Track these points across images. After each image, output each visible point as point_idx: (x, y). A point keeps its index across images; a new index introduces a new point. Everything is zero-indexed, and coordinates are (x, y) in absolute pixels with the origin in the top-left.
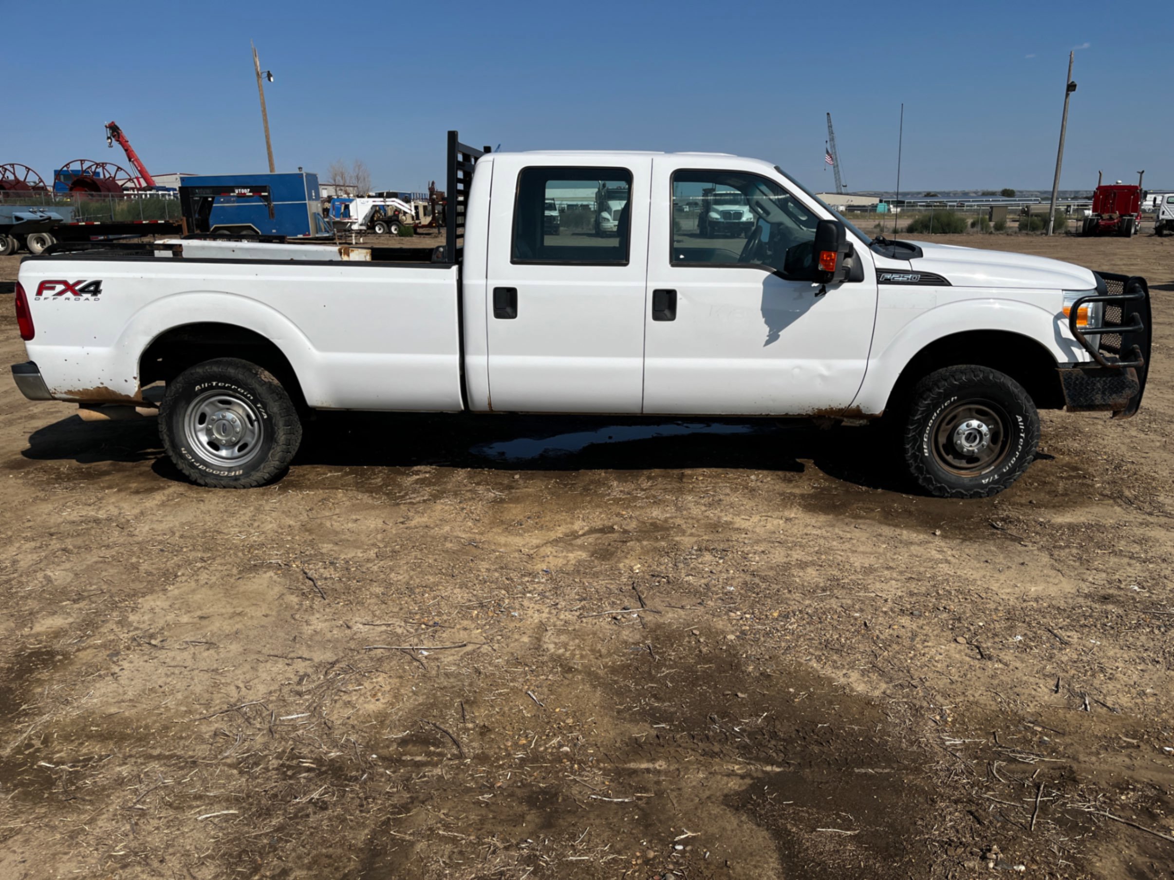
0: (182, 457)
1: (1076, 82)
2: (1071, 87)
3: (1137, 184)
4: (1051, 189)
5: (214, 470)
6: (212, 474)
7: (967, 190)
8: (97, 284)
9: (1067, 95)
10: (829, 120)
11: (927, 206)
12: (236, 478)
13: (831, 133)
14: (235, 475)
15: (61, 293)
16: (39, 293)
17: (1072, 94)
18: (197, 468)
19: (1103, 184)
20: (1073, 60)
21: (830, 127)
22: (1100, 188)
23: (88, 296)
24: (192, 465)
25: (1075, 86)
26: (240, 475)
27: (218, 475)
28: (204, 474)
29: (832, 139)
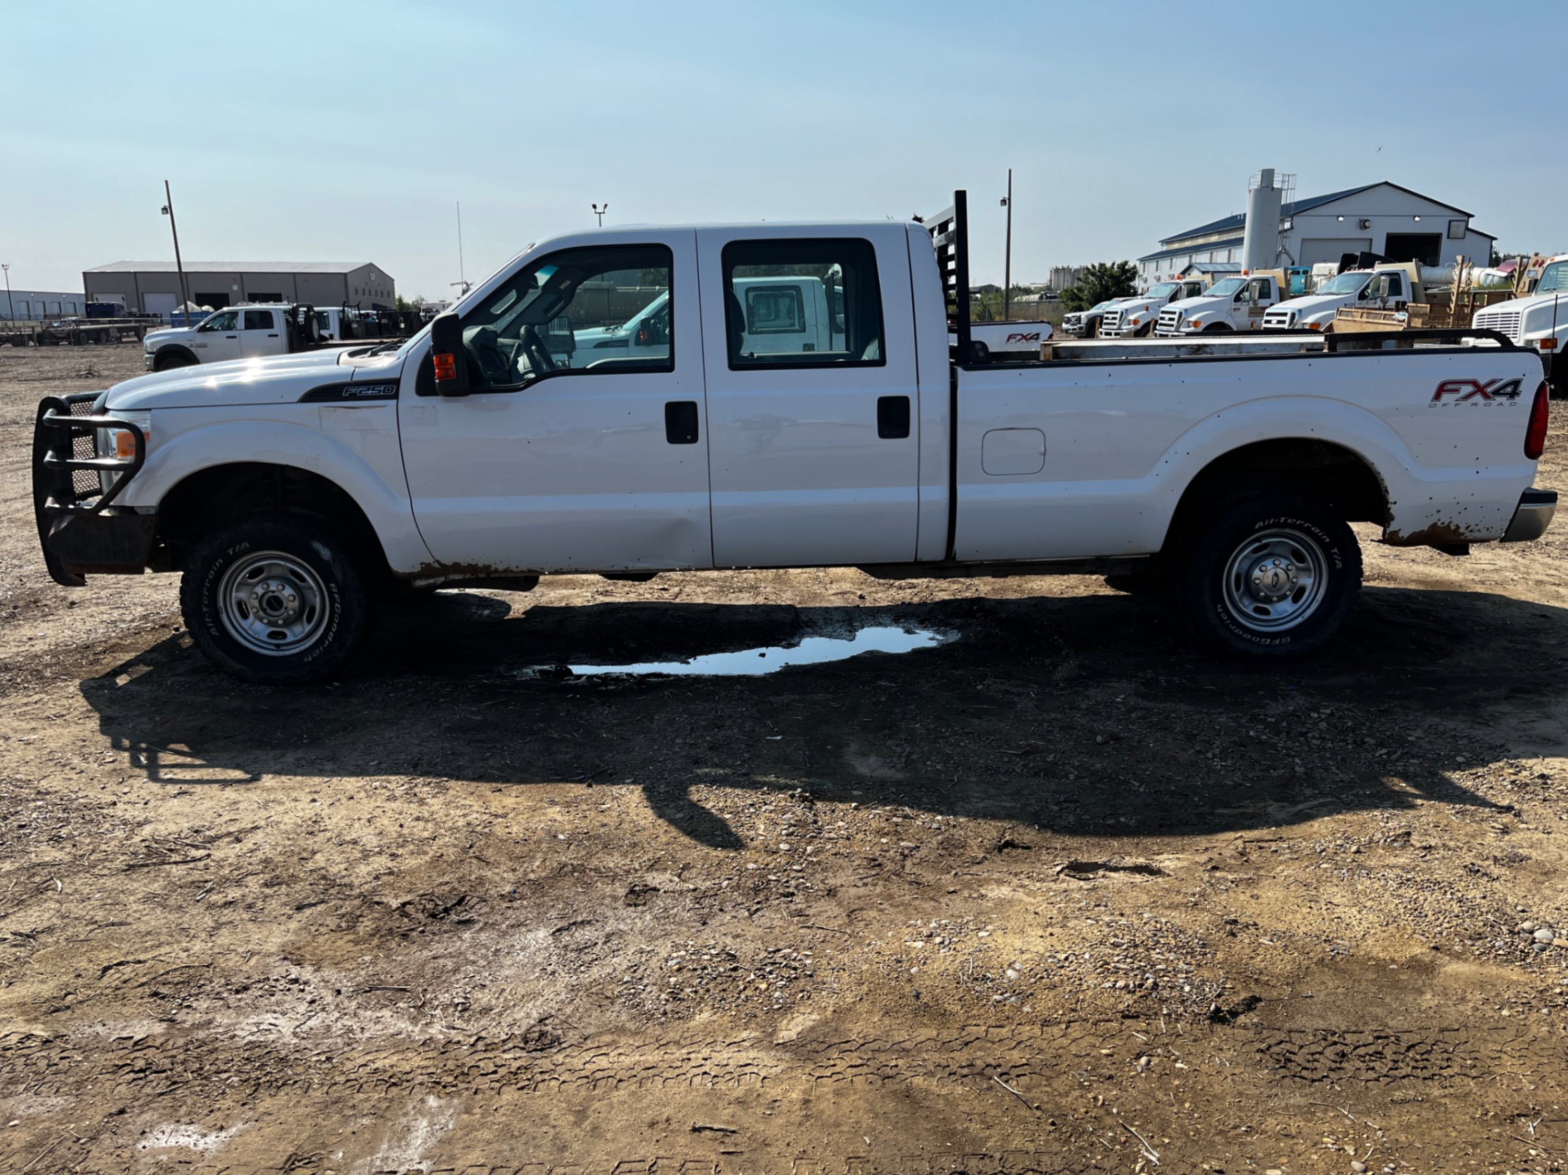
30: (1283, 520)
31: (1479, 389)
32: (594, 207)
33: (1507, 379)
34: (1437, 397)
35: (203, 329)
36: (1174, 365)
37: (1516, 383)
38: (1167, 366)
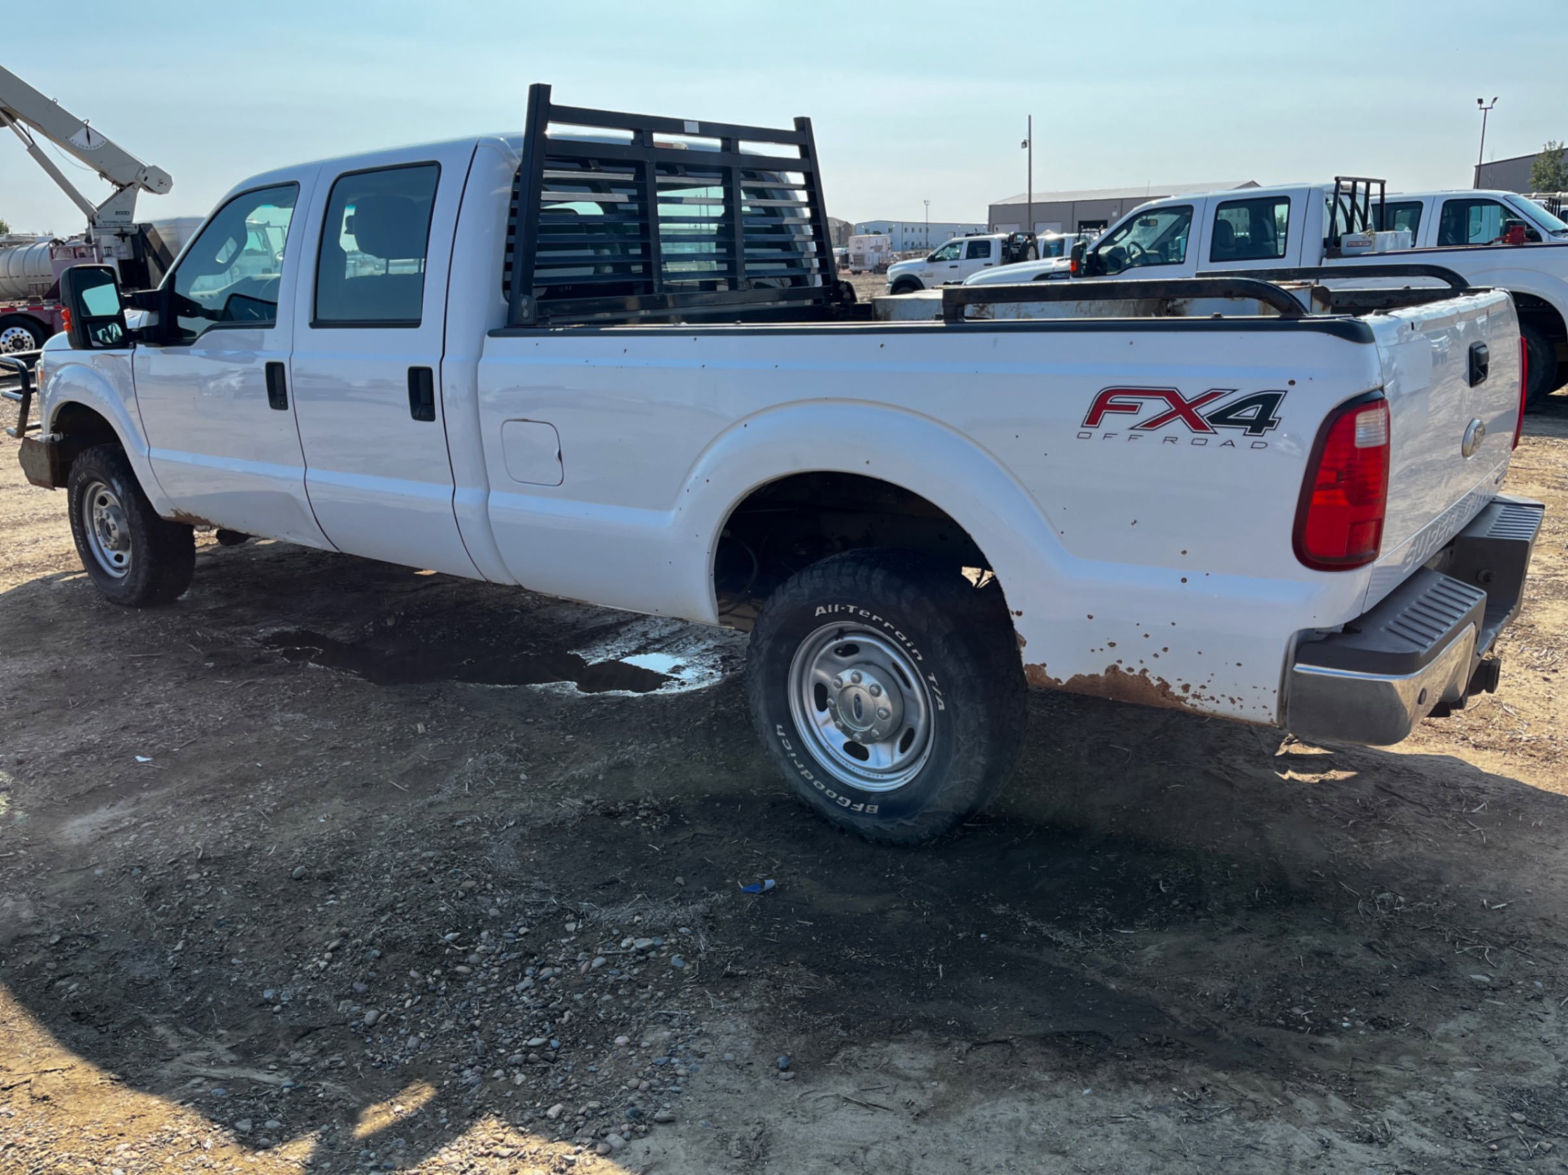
30: (851, 609)
31: (1182, 408)
32: (1480, 101)
33: (1247, 390)
34: (1093, 418)
35: (932, 259)
36: (699, 338)
37: (1269, 401)
38: (692, 338)
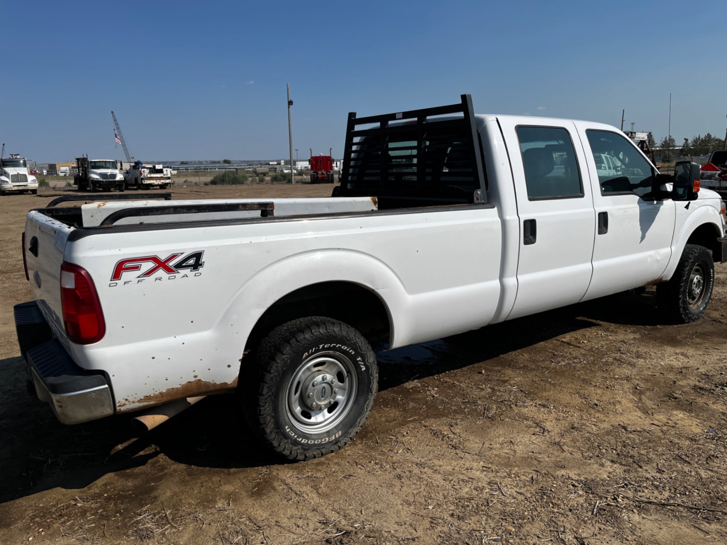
0: (286, 436)
1: (293, 100)
2: (290, 103)
3: (329, 155)
4: (289, 159)
5: (315, 440)
6: (314, 445)
7: (201, 160)
8: (198, 256)
9: (289, 107)
10: (114, 116)
11: (194, 169)
12: (336, 441)
13: (117, 124)
14: (336, 439)
15: (149, 273)
16: (117, 275)
17: (291, 106)
18: (299, 443)
19: (313, 155)
20: (289, 88)
21: (115, 120)
22: (312, 158)
23: (187, 271)
24: (295, 443)
25: (292, 102)
26: (340, 437)
27: (320, 444)
28: (306, 448)
29: (118, 128)
